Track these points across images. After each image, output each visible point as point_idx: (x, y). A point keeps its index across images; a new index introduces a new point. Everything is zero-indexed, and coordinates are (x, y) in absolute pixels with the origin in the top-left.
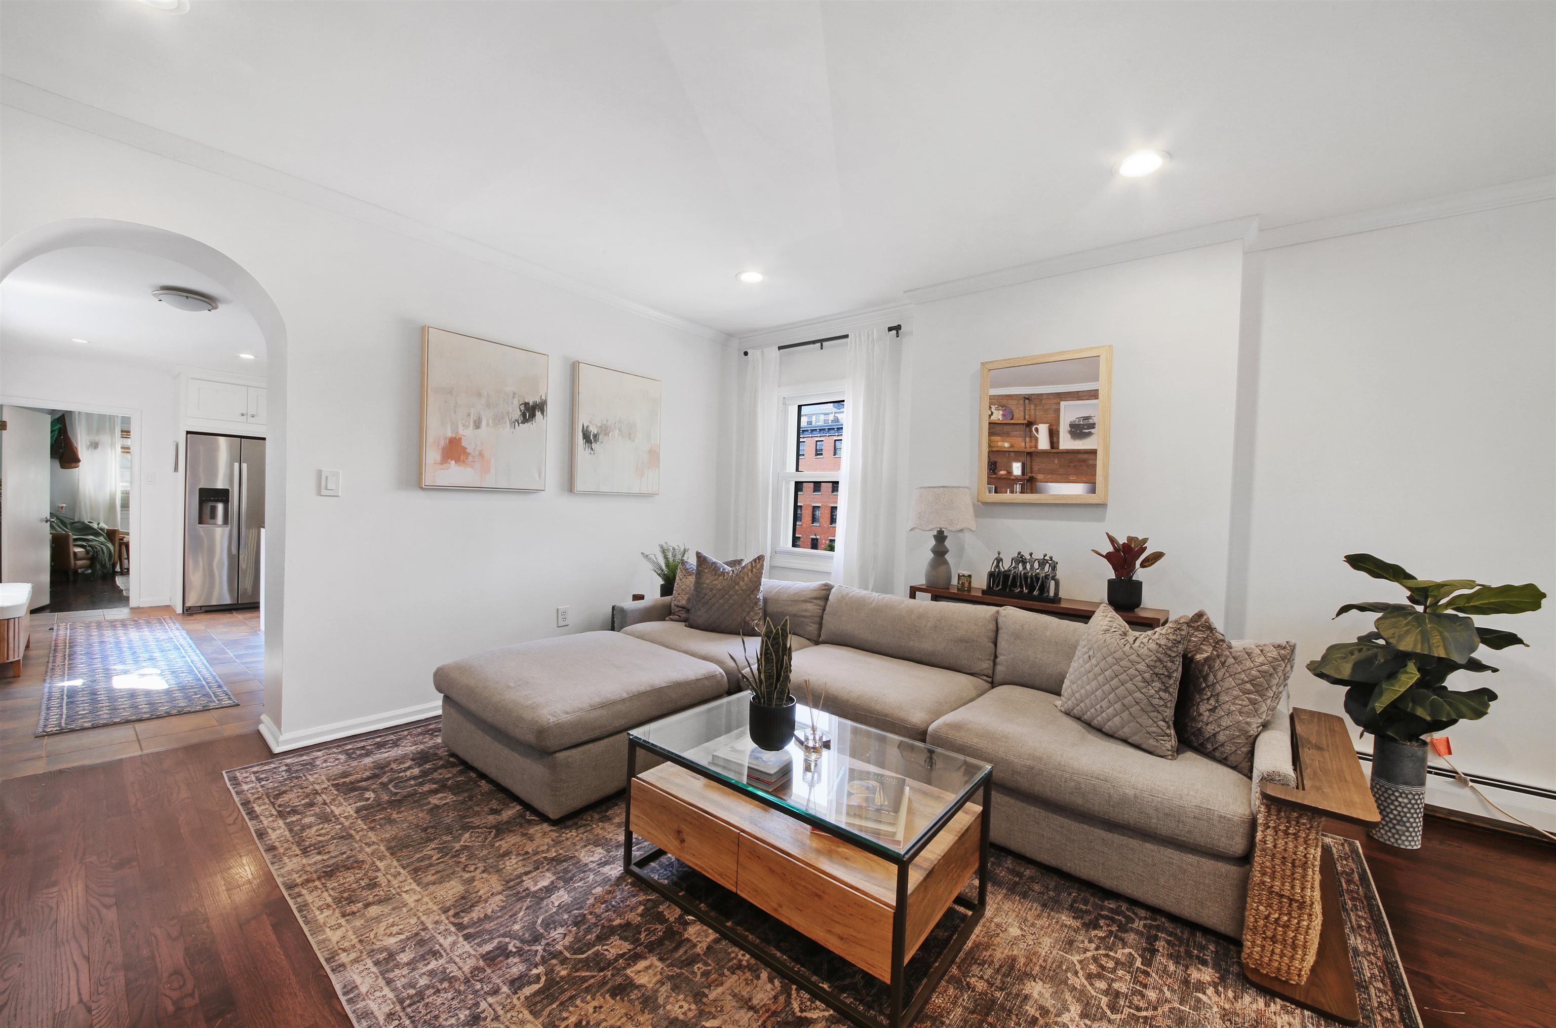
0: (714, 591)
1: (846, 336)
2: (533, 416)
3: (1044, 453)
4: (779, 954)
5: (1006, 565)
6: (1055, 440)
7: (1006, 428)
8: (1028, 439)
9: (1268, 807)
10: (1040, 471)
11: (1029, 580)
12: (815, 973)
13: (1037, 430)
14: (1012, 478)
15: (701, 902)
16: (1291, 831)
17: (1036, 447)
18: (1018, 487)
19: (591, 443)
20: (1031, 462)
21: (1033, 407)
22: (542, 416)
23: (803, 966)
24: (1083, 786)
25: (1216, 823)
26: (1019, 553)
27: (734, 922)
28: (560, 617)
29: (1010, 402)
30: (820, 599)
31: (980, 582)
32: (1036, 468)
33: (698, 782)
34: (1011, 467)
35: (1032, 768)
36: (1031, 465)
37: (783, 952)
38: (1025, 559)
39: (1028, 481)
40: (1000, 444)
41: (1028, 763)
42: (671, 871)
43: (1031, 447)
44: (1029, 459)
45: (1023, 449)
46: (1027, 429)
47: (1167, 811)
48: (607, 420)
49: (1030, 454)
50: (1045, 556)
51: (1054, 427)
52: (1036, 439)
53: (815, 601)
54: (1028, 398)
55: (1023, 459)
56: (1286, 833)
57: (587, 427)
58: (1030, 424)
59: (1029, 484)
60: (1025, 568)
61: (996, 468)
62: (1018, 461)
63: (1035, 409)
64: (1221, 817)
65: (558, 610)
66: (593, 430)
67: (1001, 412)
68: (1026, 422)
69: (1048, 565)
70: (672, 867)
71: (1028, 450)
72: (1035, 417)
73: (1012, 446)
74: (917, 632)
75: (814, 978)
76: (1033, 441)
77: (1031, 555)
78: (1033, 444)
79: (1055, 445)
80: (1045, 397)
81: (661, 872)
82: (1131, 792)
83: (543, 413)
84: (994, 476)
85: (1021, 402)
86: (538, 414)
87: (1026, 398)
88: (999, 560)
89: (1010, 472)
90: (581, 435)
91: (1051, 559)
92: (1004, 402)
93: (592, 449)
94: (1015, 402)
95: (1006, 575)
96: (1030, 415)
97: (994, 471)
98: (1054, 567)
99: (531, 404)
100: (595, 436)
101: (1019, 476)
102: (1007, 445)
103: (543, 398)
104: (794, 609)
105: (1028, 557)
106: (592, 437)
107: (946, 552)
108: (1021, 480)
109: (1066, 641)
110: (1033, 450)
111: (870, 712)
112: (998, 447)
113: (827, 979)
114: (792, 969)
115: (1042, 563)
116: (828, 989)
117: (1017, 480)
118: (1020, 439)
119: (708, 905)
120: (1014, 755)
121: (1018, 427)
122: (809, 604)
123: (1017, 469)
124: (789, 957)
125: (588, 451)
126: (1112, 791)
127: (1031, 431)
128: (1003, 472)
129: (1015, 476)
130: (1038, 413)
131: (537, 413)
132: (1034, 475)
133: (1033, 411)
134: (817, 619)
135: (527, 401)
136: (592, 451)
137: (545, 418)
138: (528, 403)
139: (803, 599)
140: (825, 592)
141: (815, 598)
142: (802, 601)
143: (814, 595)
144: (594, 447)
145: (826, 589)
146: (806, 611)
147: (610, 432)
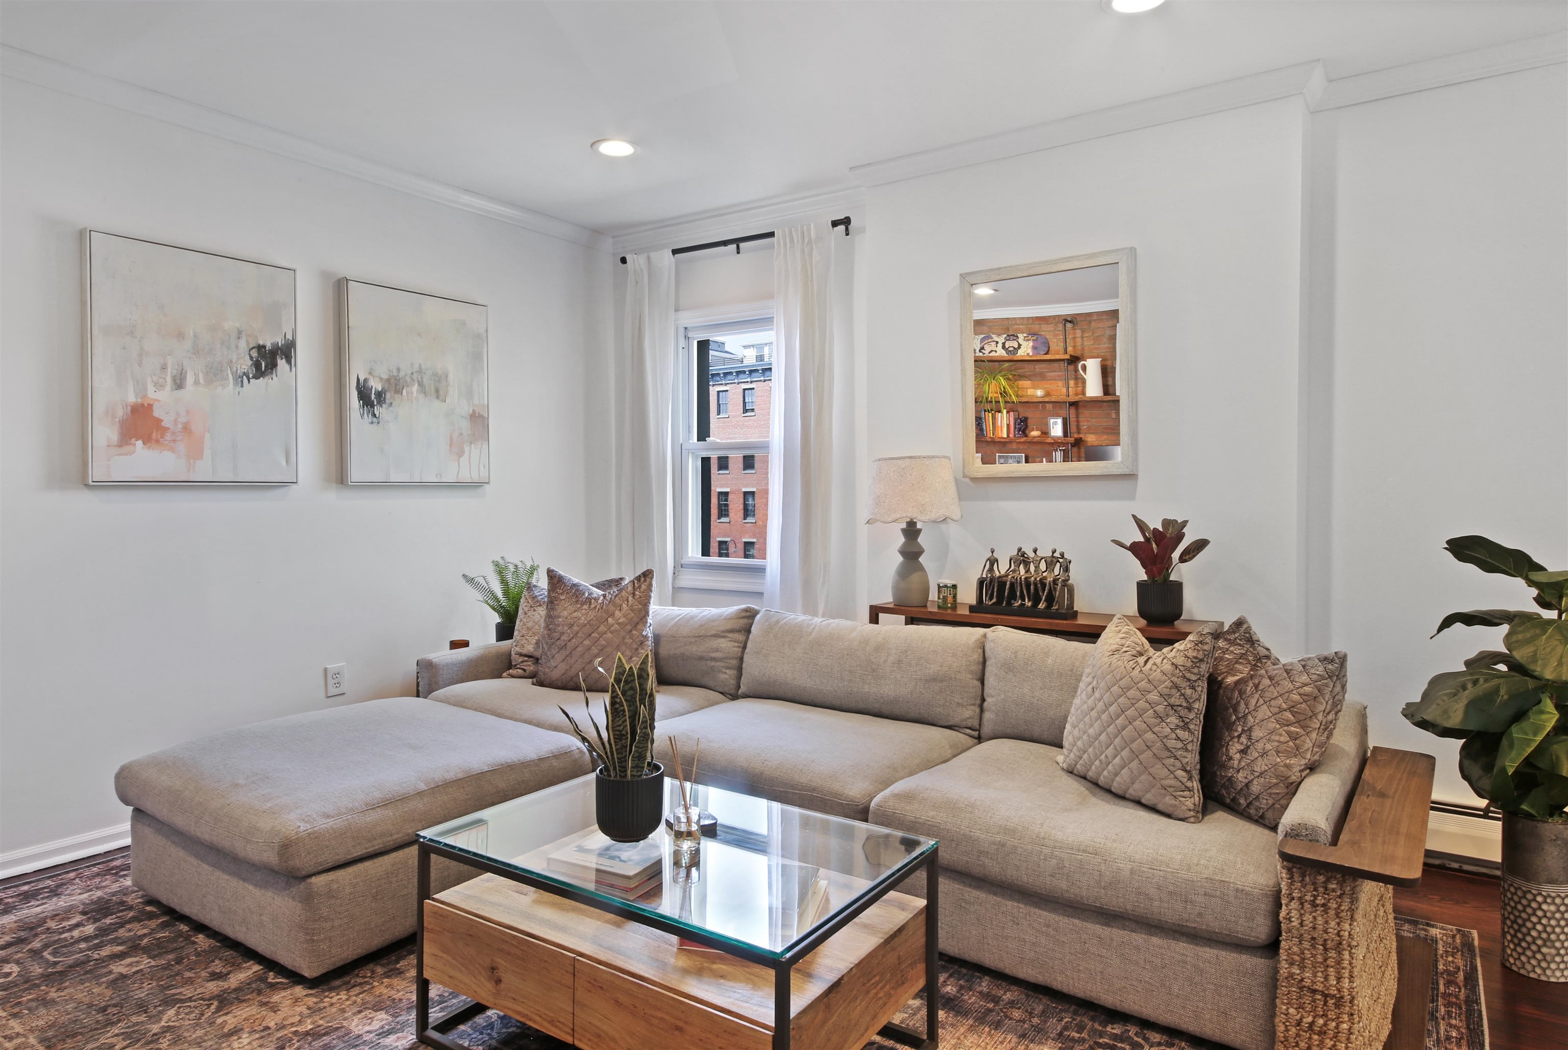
0: (576, 628)
2: (272, 366)
3: (1094, 402)
5: (1003, 568)
6: (1110, 382)
7: (1039, 367)
8: (1072, 383)
10: (1090, 430)
13: (1084, 368)
14: (1049, 440)
17: (1083, 393)
18: (1058, 455)
19: (372, 406)
20: (1077, 417)
21: (1078, 333)
22: (287, 367)
26: (1020, 550)
28: (331, 682)
29: (1045, 327)
30: (738, 631)
31: (968, 596)
32: (1084, 426)
34: (1047, 424)
36: (1078, 421)
38: (1028, 558)
39: (1073, 445)
40: (1030, 392)
43: (1077, 394)
44: (1073, 411)
45: (1063, 398)
46: (1071, 367)
48: (398, 370)
49: (1074, 404)
50: (1054, 552)
51: (1109, 363)
52: (1084, 382)
53: (730, 635)
54: (1070, 320)
55: (1064, 412)
57: (365, 380)
58: (1074, 360)
59: (1075, 449)
60: (1028, 571)
61: (1026, 427)
62: (1057, 415)
63: (1082, 338)
64: (1237, 890)
65: (326, 671)
66: (376, 385)
67: (1031, 344)
68: (1067, 357)
69: (1058, 564)
71: (1073, 398)
72: (1083, 349)
73: (1048, 394)
74: (874, 671)
76: (1080, 385)
77: (1035, 551)
78: (1080, 389)
79: (1111, 391)
80: (1095, 317)
81: (474, 1036)
83: (289, 361)
84: (1023, 440)
85: (1061, 326)
86: (281, 363)
87: (1067, 321)
88: (993, 561)
89: (1045, 433)
90: (354, 394)
92: (1036, 327)
93: (374, 415)
94: (1050, 328)
95: (1001, 583)
96: (1074, 347)
97: (1024, 432)
99: (269, 346)
100: (379, 395)
101: (1059, 438)
102: (1039, 393)
103: (289, 337)
104: (696, 650)
105: (1031, 555)
106: (373, 396)
107: (920, 553)
108: (1063, 444)
110: (1079, 398)
112: (1027, 396)
115: (1051, 562)
117: (1056, 444)
118: (1060, 383)
121: (1056, 365)
122: (721, 641)
123: (1056, 429)
125: (368, 419)
127: (1076, 370)
128: (1035, 433)
129: (1053, 438)
130: (1086, 343)
131: (279, 361)
132: (1081, 436)
133: (1078, 340)
134: (735, 662)
135: (261, 343)
136: (375, 419)
137: (293, 369)
138: (264, 347)
139: (713, 632)
140: (745, 620)
141: (732, 631)
142: (711, 636)
143: (729, 626)
144: (377, 413)
145: (744, 617)
146: (717, 651)
147: (403, 389)
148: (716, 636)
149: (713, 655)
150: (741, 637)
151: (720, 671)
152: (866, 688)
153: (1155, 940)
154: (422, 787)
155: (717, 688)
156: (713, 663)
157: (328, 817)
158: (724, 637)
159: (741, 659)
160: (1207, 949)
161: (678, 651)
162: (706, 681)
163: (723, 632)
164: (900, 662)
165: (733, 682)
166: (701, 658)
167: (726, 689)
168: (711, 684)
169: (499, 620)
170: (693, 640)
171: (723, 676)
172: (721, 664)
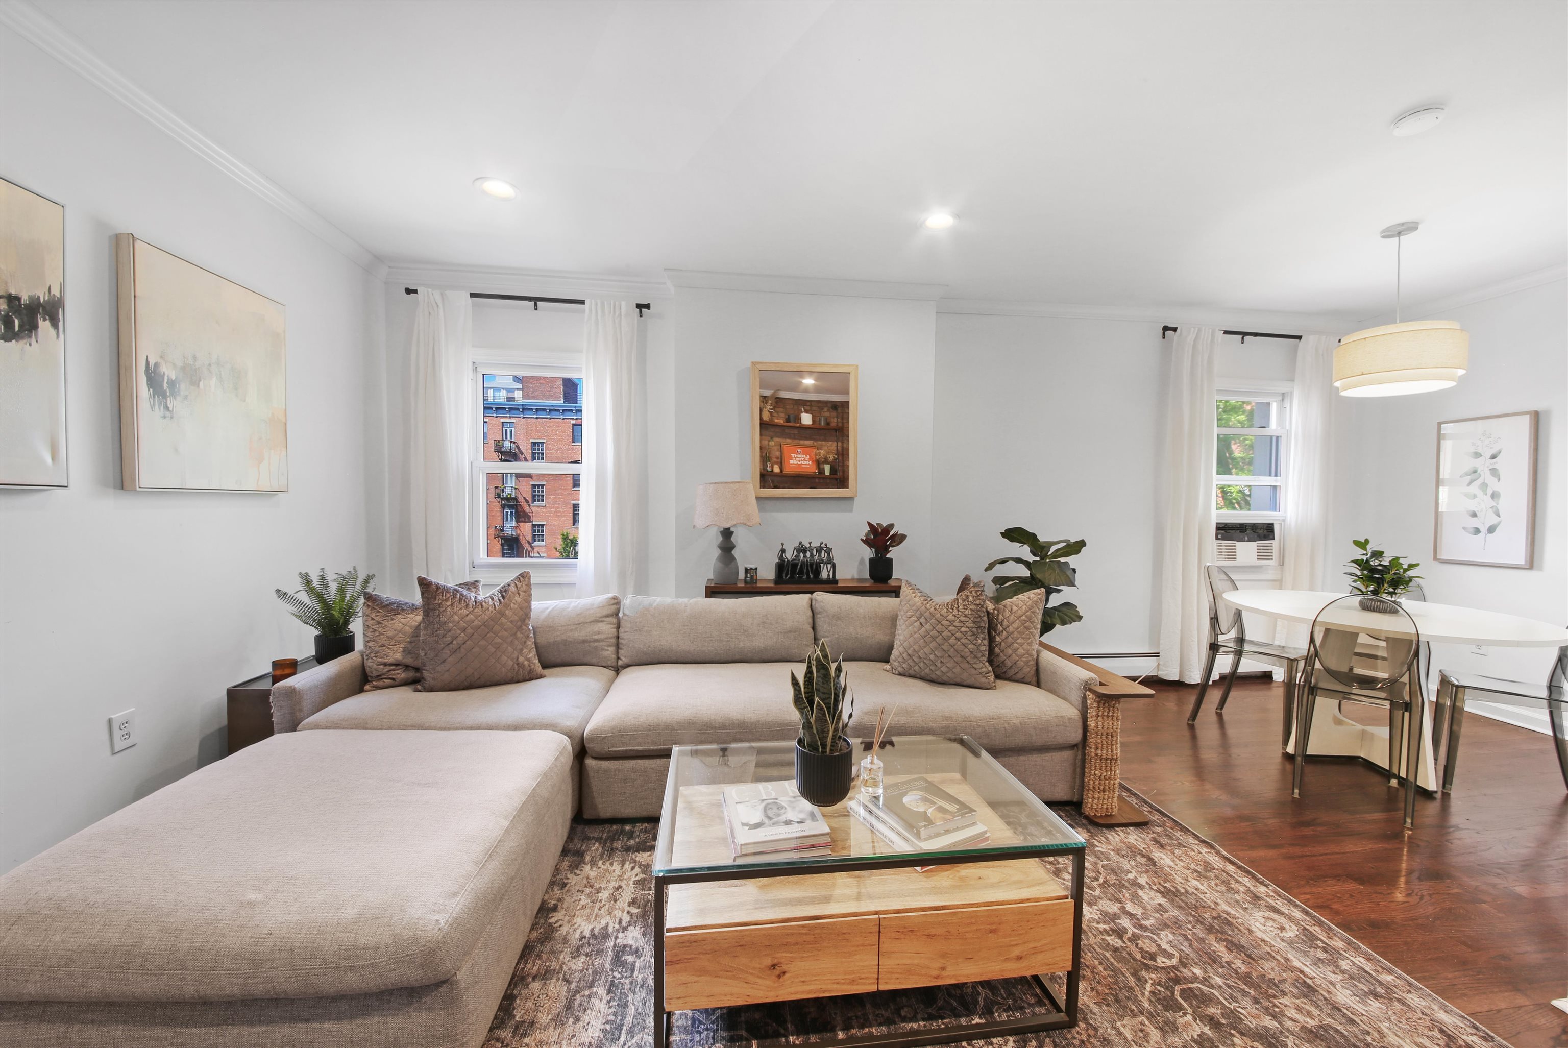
0: (470, 631)
1: (582, 302)
2: (30, 327)
4: (915, 1026)
5: (789, 555)
9: (1099, 703)
11: (814, 566)
12: (958, 1016)
15: (786, 1037)
16: (1111, 714)
19: (164, 396)
22: (52, 331)
23: (943, 1018)
24: (987, 728)
25: (1068, 724)
26: (800, 543)
27: (842, 1030)
28: (117, 734)
30: (612, 615)
31: (767, 573)
33: (749, 888)
35: (949, 727)
37: (914, 1019)
38: (806, 548)
41: (944, 723)
42: (707, 1029)
47: (1040, 727)
48: (195, 358)
50: (821, 544)
53: (607, 619)
56: (1108, 716)
57: (156, 365)
60: (805, 556)
64: (1069, 719)
65: (110, 721)
66: (168, 372)
69: (823, 552)
70: (701, 1023)
74: (745, 631)
75: (963, 1021)
77: (810, 543)
81: (697, 1038)
82: (1016, 721)
83: (55, 323)
86: (44, 325)
88: (783, 551)
90: (143, 380)
91: (826, 545)
93: (167, 408)
95: (794, 565)
98: (828, 551)
99: (25, 299)
100: (172, 383)
103: (56, 292)
104: (579, 635)
105: (808, 546)
106: (165, 385)
107: (733, 547)
109: (876, 614)
111: (787, 725)
113: (970, 1013)
114: (939, 1030)
115: (819, 550)
116: (983, 1021)
119: (798, 1033)
120: (931, 721)
122: (600, 624)
124: (924, 1020)
125: (159, 411)
126: (1006, 725)
131: (41, 322)
134: (614, 641)
135: (13, 292)
136: (168, 414)
137: (62, 336)
138: (18, 299)
139: (592, 619)
140: (615, 606)
141: (607, 616)
142: (591, 622)
143: (605, 612)
144: (170, 406)
145: (613, 604)
146: (599, 634)
147: (200, 381)
148: (596, 621)
149: (596, 637)
150: (614, 620)
151: (603, 649)
152: (742, 644)
153: (1022, 758)
154: (506, 824)
155: (600, 664)
156: (596, 644)
157: (455, 894)
158: (602, 621)
159: (618, 637)
160: (1047, 754)
161: (559, 639)
162: (587, 659)
163: (601, 617)
164: (763, 623)
165: (614, 656)
166: (584, 641)
167: (609, 663)
168: (594, 661)
169: (317, 633)
170: (573, 628)
171: (606, 653)
172: (604, 644)
